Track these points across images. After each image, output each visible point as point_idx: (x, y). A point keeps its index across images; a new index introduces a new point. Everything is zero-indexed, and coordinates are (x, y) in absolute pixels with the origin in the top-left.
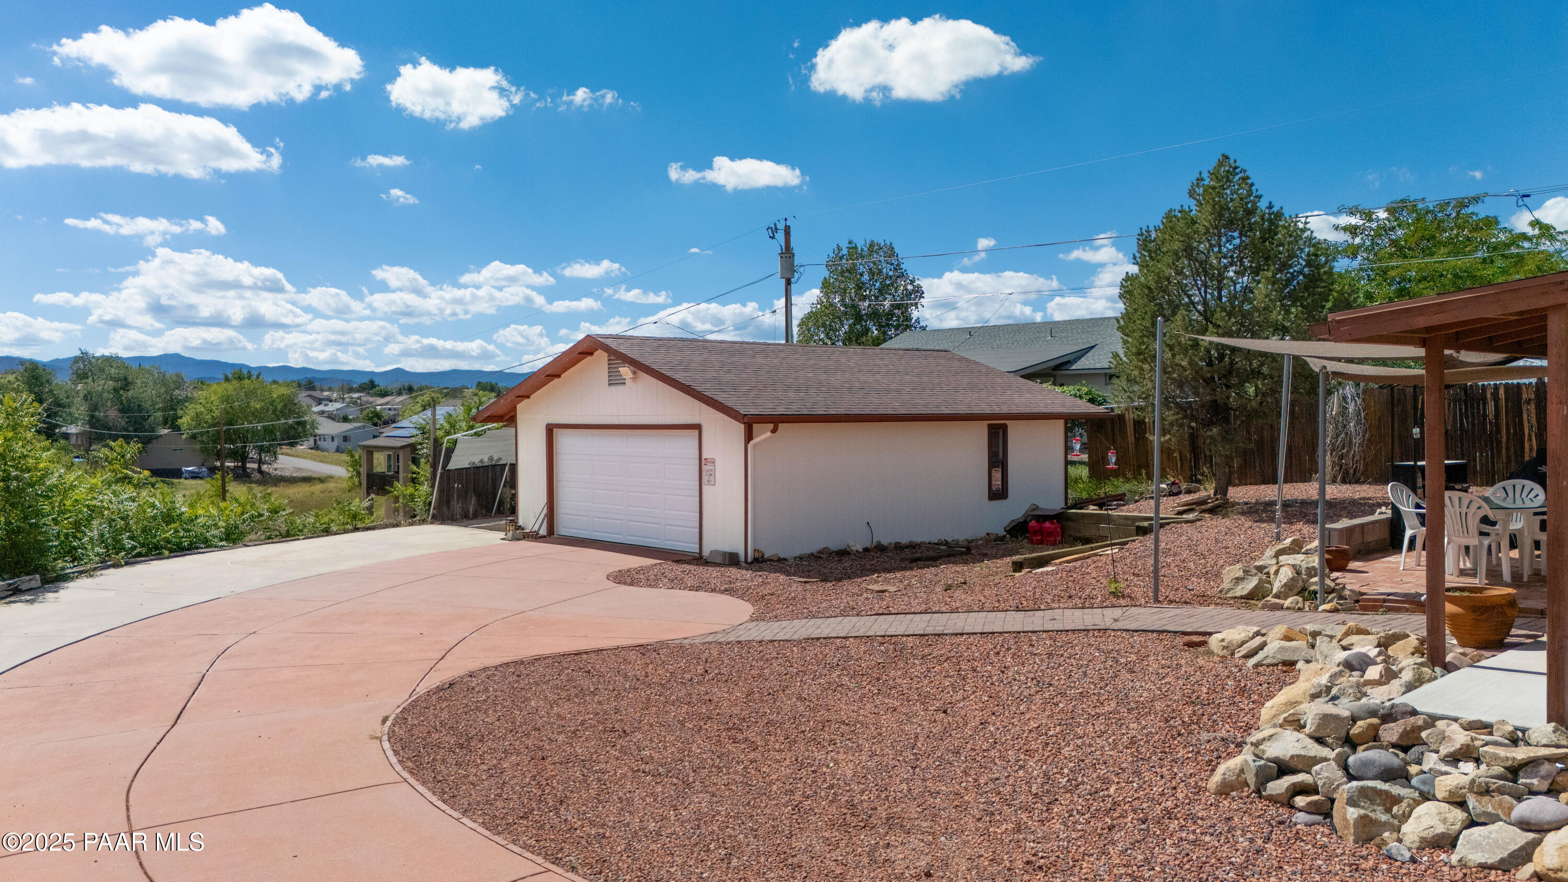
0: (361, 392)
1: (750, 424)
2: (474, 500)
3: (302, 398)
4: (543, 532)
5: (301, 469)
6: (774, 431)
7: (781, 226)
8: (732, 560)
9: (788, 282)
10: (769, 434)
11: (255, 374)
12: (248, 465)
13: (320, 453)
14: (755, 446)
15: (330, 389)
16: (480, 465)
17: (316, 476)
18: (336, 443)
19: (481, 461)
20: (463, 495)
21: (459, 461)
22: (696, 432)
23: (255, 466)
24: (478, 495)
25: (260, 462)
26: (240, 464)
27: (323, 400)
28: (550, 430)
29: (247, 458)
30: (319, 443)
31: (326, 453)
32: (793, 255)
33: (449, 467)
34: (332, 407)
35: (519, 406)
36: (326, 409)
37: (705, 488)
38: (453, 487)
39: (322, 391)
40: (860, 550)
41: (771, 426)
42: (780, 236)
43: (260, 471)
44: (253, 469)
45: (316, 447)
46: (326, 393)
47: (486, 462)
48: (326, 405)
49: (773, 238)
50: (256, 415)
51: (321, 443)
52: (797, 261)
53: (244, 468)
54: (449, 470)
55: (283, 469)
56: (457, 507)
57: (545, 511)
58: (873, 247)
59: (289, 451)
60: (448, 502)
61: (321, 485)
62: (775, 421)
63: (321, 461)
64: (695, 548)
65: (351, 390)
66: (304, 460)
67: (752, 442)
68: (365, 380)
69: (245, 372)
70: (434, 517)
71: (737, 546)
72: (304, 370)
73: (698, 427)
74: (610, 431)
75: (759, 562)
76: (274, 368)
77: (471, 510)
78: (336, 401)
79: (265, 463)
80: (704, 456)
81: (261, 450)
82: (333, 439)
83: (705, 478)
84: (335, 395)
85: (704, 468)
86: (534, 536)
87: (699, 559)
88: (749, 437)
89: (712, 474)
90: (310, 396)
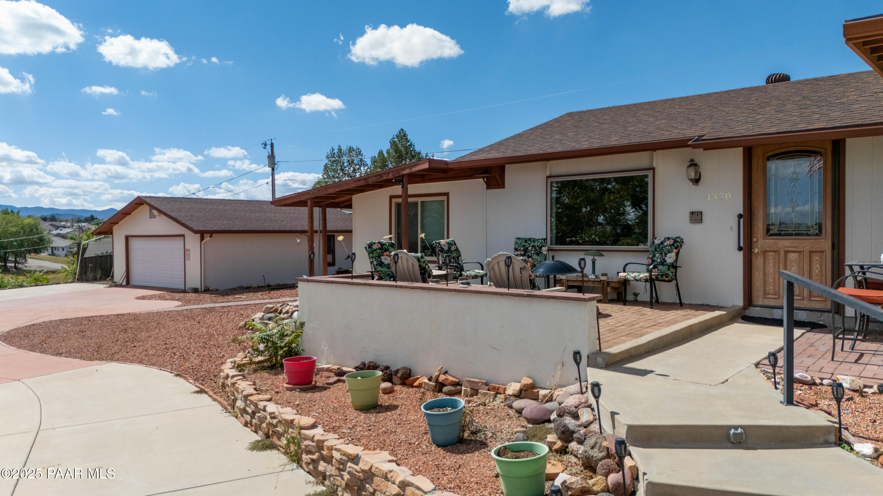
0: (85, 222)
1: (202, 234)
2: (100, 272)
3: (45, 226)
4: (124, 283)
5: (41, 267)
6: (211, 237)
7: (269, 143)
8: (195, 291)
9: (273, 170)
10: (209, 238)
11: (16, 211)
12: (8, 265)
13: (55, 257)
14: (204, 243)
15: (67, 221)
16: (102, 255)
17: (50, 270)
18: (65, 251)
19: (102, 253)
20: (94, 270)
21: (89, 254)
22: (183, 238)
23: (13, 265)
24: (102, 270)
25: (16, 262)
26: (3, 264)
27: (60, 227)
28: (127, 238)
29: (7, 260)
30: (55, 251)
31: (59, 258)
32: (274, 157)
33: (85, 256)
34: (64, 231)
35: (114, 228)
36: (61, 232)
37: (186, 261)
38: (88, 266)
39: (62, 221)
40: (256, 286)
41: (209, 235)
42: (269, 148)
43: (15, 267)
44: (12, 267)
45: (53, 254)
46: (63, 223)
47: (105, 254)
48: (61, 230)
49: (265, 148)
50: (13, 234)
51: (55, 252)
52: (276, 160)
53: (5, 266)
54: (86, 258)
55: (30, 267)
56: (90, 275)
57: (125, 274)
58: (351, 150)
59: (35, 257)
60: (86, 273)
61: (53, 275)
62: (211, 233)
63: (55, 262)
64: (182, 287)
65: (79, 221)
66: (44, 261)
67: (203, 242)
68: (88, 215)
69: (9, 210)
70: (78, 279)
71: (197, 285)
72: (51, 209)
73: (183, 236)
74: (150, 238)
75: (207, 290)
76: (31, 208)
77: (98, 277)
78: (68, 227)
79: (19, 263)
80: (186, 248)
81: (16, 255)
82: (63, 249)
83: (186, 257)
84: (69, 224)
85: (186, 253)
86: (121, 286)
87: (184, 291)
88: (202, 239)
89: (189, 256)
90: (52, 225)
